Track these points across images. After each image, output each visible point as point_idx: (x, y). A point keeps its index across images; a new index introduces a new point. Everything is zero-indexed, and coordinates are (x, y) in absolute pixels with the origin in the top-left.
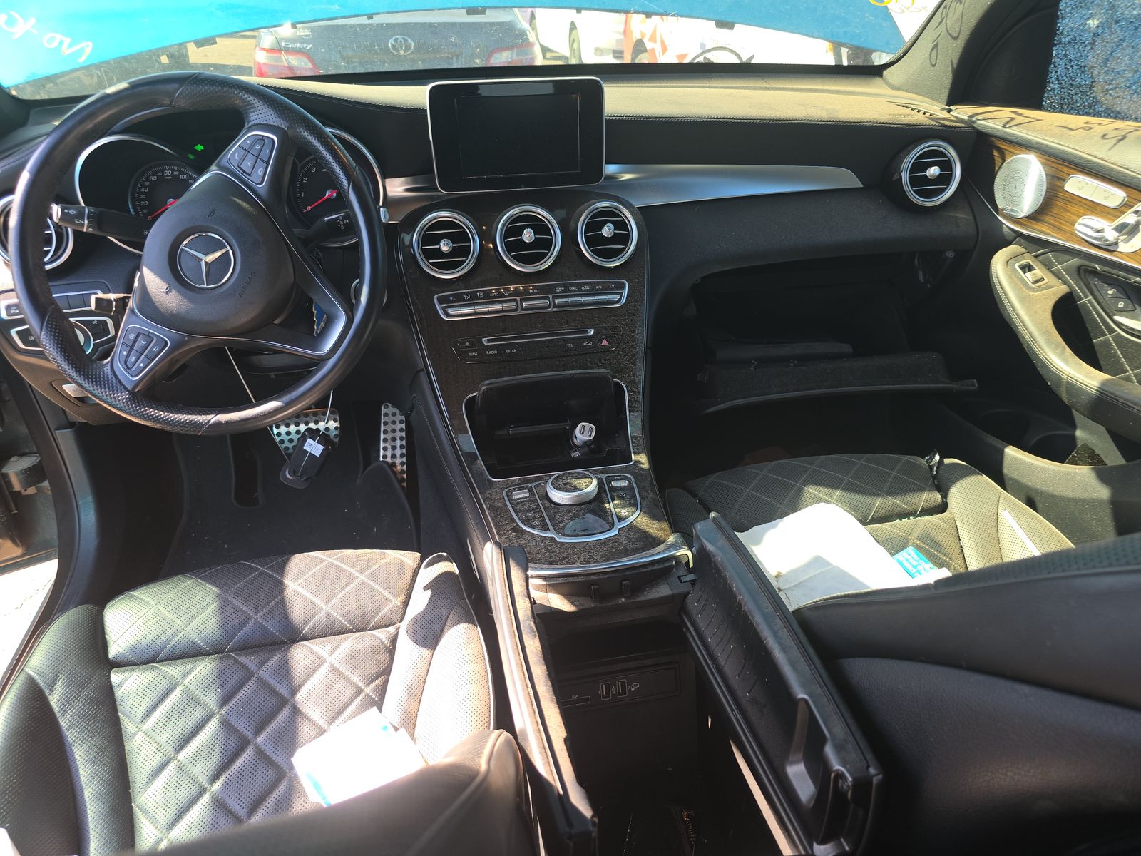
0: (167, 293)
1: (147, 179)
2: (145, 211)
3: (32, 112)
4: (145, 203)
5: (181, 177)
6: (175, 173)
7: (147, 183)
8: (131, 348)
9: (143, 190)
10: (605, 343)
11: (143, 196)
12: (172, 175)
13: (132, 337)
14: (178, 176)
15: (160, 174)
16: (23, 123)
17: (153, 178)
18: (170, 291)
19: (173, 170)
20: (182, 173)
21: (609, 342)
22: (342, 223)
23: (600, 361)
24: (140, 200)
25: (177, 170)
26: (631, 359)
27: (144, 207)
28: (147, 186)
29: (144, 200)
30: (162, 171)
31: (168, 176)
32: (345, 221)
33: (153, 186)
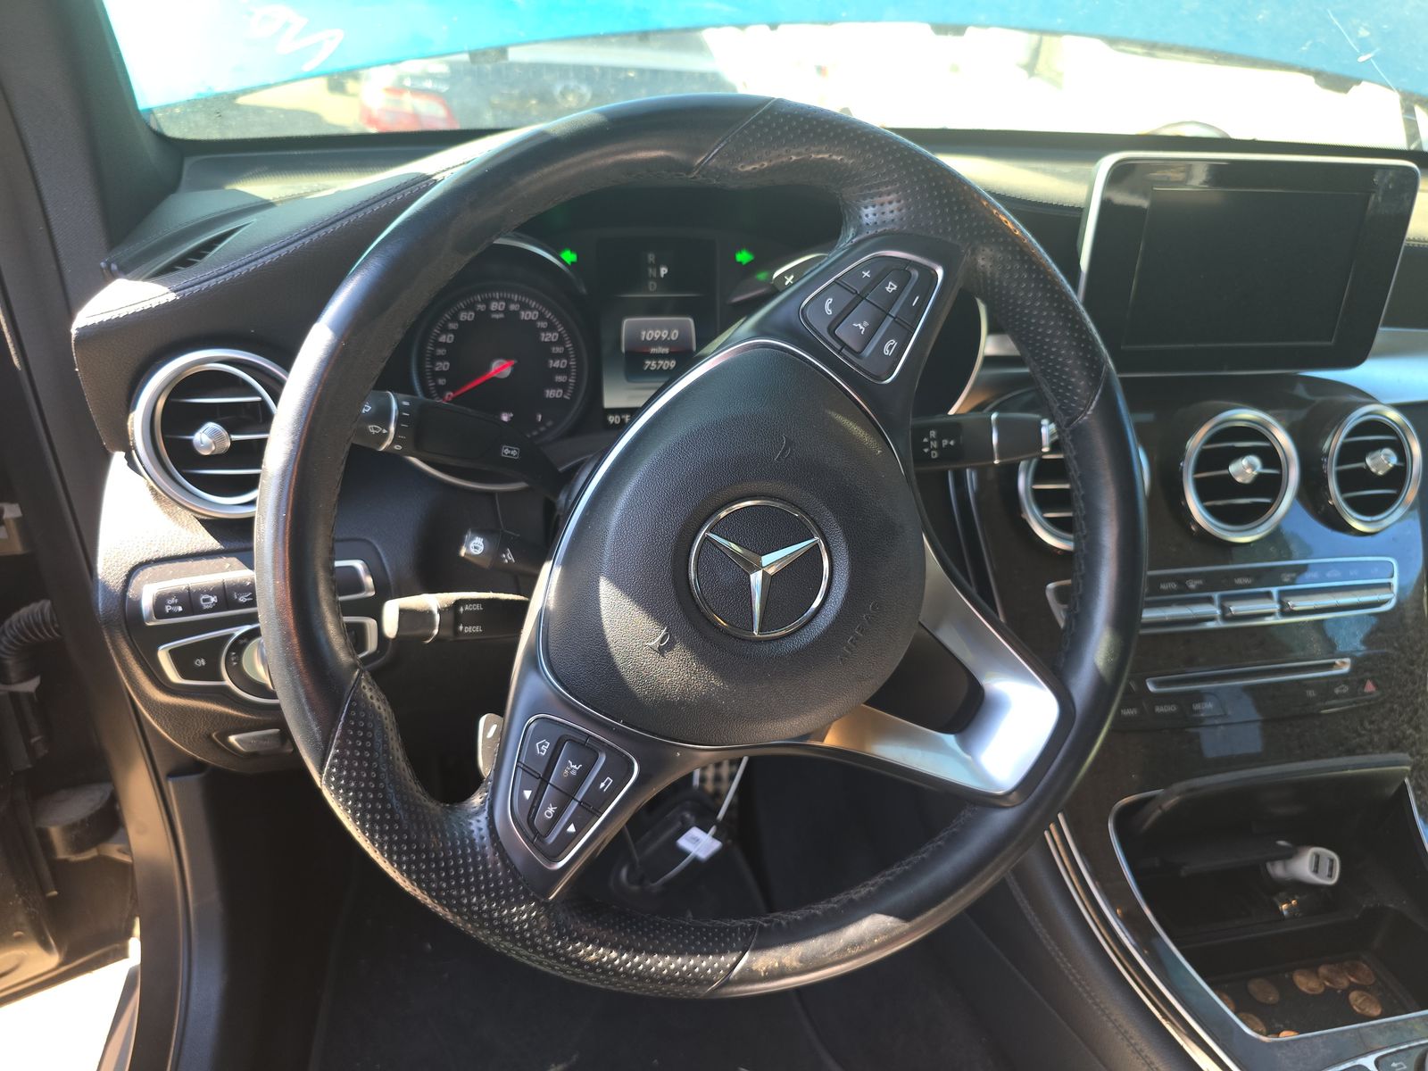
0: (661, 651)
1: (455, 318)
2: (442, 382)
3: (188, 163)
4: (443, 366)
5: (525, 315)
6: (513, 307)
7: (453, 326)
8: (544, 780)
9: (443, 339)
10: (1370, 687)
11: (441, 352)
12: (506, 311)
13: (544, 748)
14: (517, 313)
15: (481, 307)
16: (171, 186)
17: (466, 316)
18: (670, 647)
19: (508, 301)
20: (525, 307)
21: (1376, 685)
22: (934, 444)
23: (1362, 725)
24: (435, 358)
25: (518, 302)
26: (1411, 719)
27: (441, 374)
28: (453, 331)
29: (441, 358)
30: (487, 302)
31: (497, 312)
32: (945, 442)
33: (464, 330)
